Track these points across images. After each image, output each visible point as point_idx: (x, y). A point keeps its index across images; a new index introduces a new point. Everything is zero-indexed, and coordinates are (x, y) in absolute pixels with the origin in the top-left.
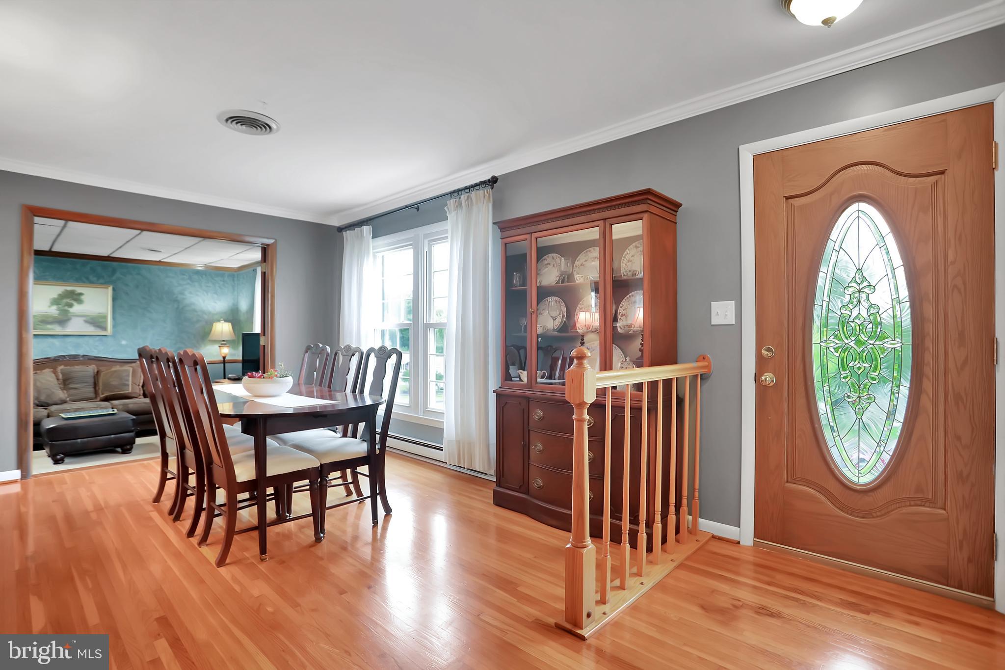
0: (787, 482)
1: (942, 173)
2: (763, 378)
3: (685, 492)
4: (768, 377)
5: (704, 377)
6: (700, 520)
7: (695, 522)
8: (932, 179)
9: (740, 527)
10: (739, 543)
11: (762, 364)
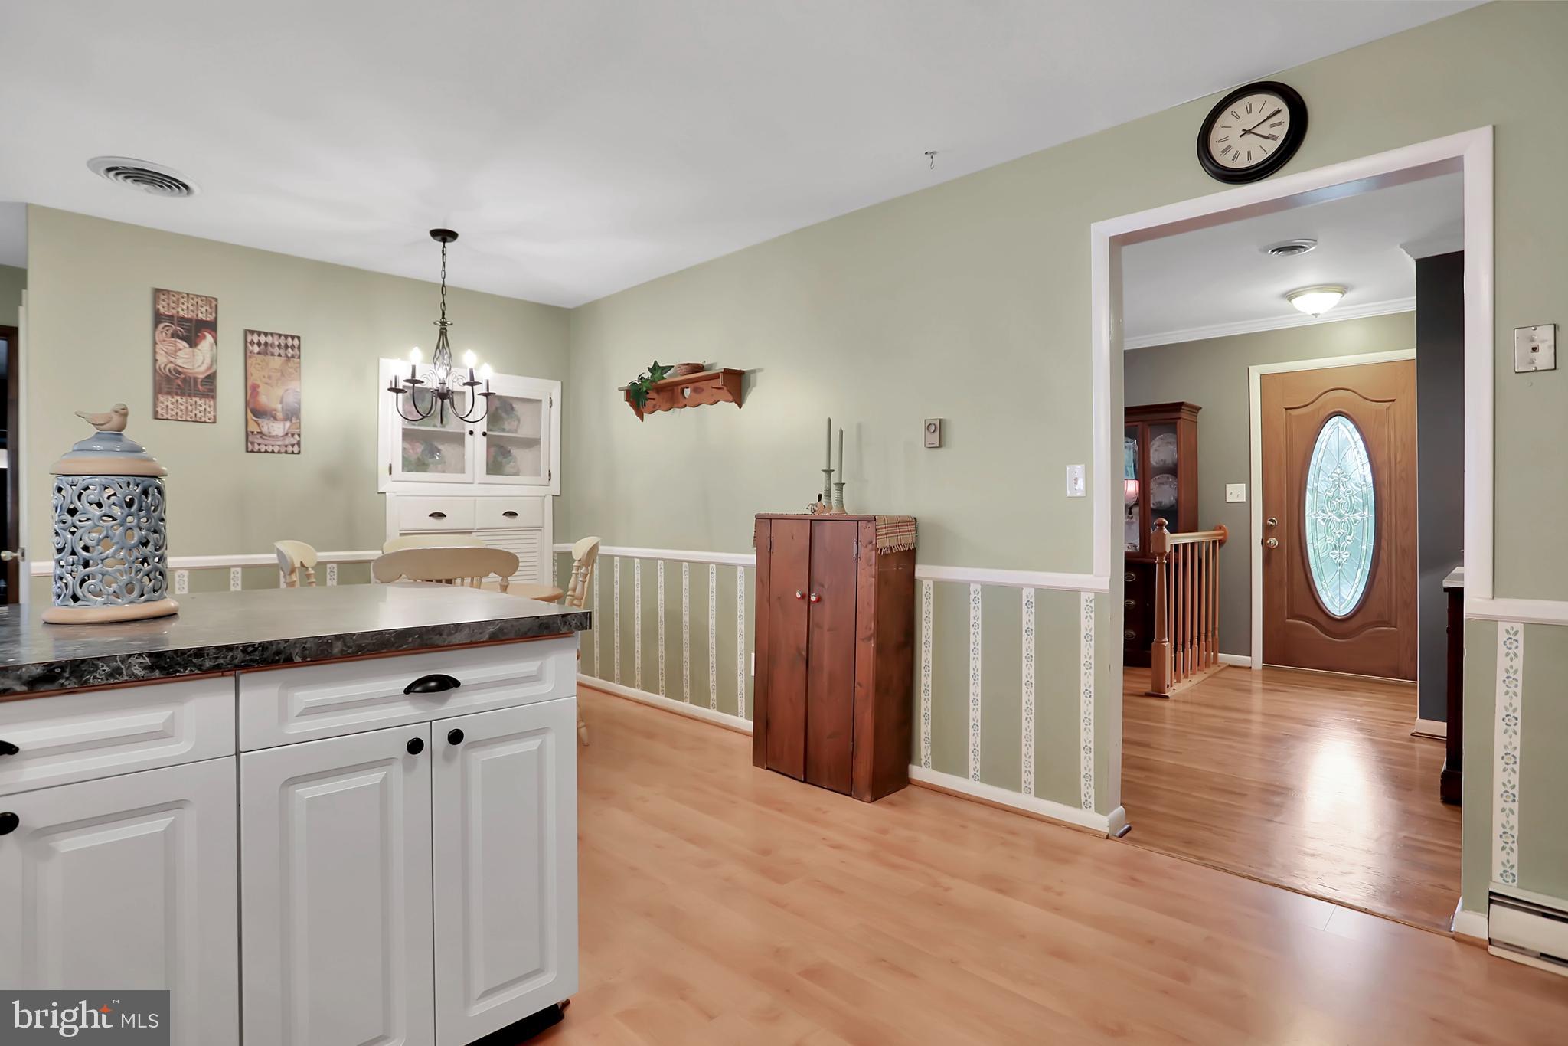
0: (1288, 619)
1: (1394, 401)
2: (1268, 542)
3: (1210, 628)
4: (1272, 541)
5: (1222, 543)
6: (1219, 654)
7: (1215, 656)
8: (1387, 404)
9: (1251, 656)
10: (1250, 668)
11: (1267, 530)
